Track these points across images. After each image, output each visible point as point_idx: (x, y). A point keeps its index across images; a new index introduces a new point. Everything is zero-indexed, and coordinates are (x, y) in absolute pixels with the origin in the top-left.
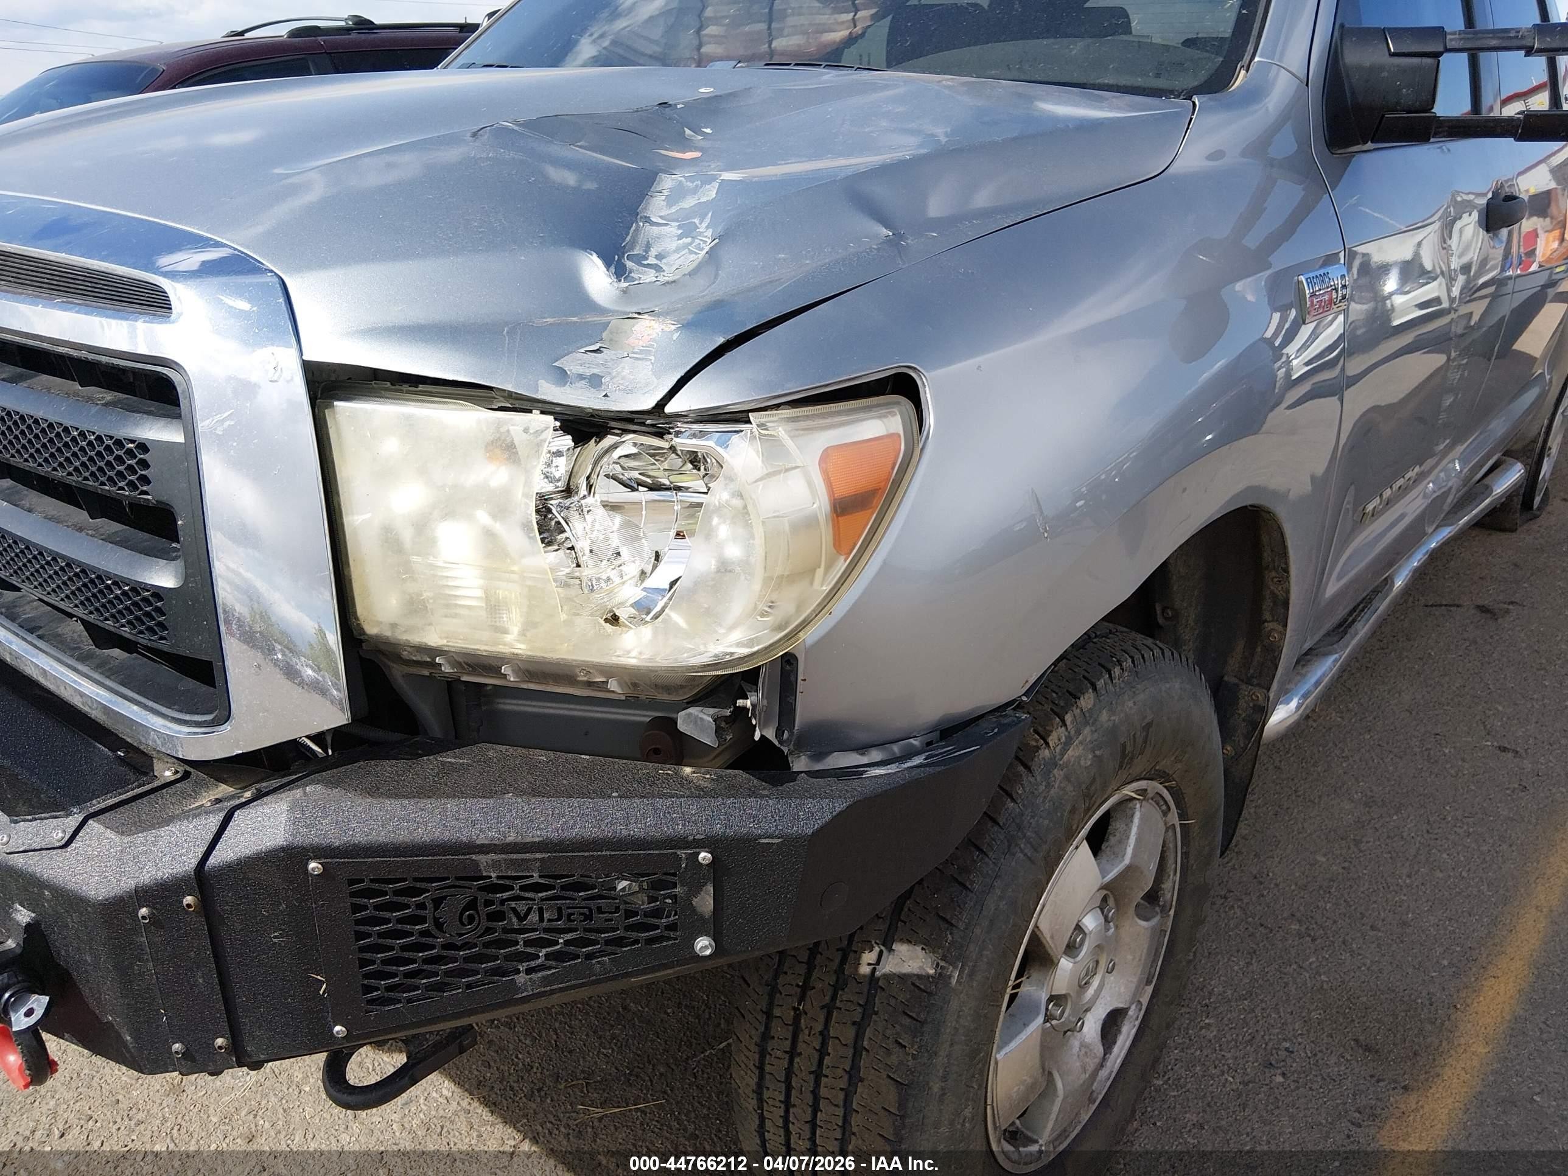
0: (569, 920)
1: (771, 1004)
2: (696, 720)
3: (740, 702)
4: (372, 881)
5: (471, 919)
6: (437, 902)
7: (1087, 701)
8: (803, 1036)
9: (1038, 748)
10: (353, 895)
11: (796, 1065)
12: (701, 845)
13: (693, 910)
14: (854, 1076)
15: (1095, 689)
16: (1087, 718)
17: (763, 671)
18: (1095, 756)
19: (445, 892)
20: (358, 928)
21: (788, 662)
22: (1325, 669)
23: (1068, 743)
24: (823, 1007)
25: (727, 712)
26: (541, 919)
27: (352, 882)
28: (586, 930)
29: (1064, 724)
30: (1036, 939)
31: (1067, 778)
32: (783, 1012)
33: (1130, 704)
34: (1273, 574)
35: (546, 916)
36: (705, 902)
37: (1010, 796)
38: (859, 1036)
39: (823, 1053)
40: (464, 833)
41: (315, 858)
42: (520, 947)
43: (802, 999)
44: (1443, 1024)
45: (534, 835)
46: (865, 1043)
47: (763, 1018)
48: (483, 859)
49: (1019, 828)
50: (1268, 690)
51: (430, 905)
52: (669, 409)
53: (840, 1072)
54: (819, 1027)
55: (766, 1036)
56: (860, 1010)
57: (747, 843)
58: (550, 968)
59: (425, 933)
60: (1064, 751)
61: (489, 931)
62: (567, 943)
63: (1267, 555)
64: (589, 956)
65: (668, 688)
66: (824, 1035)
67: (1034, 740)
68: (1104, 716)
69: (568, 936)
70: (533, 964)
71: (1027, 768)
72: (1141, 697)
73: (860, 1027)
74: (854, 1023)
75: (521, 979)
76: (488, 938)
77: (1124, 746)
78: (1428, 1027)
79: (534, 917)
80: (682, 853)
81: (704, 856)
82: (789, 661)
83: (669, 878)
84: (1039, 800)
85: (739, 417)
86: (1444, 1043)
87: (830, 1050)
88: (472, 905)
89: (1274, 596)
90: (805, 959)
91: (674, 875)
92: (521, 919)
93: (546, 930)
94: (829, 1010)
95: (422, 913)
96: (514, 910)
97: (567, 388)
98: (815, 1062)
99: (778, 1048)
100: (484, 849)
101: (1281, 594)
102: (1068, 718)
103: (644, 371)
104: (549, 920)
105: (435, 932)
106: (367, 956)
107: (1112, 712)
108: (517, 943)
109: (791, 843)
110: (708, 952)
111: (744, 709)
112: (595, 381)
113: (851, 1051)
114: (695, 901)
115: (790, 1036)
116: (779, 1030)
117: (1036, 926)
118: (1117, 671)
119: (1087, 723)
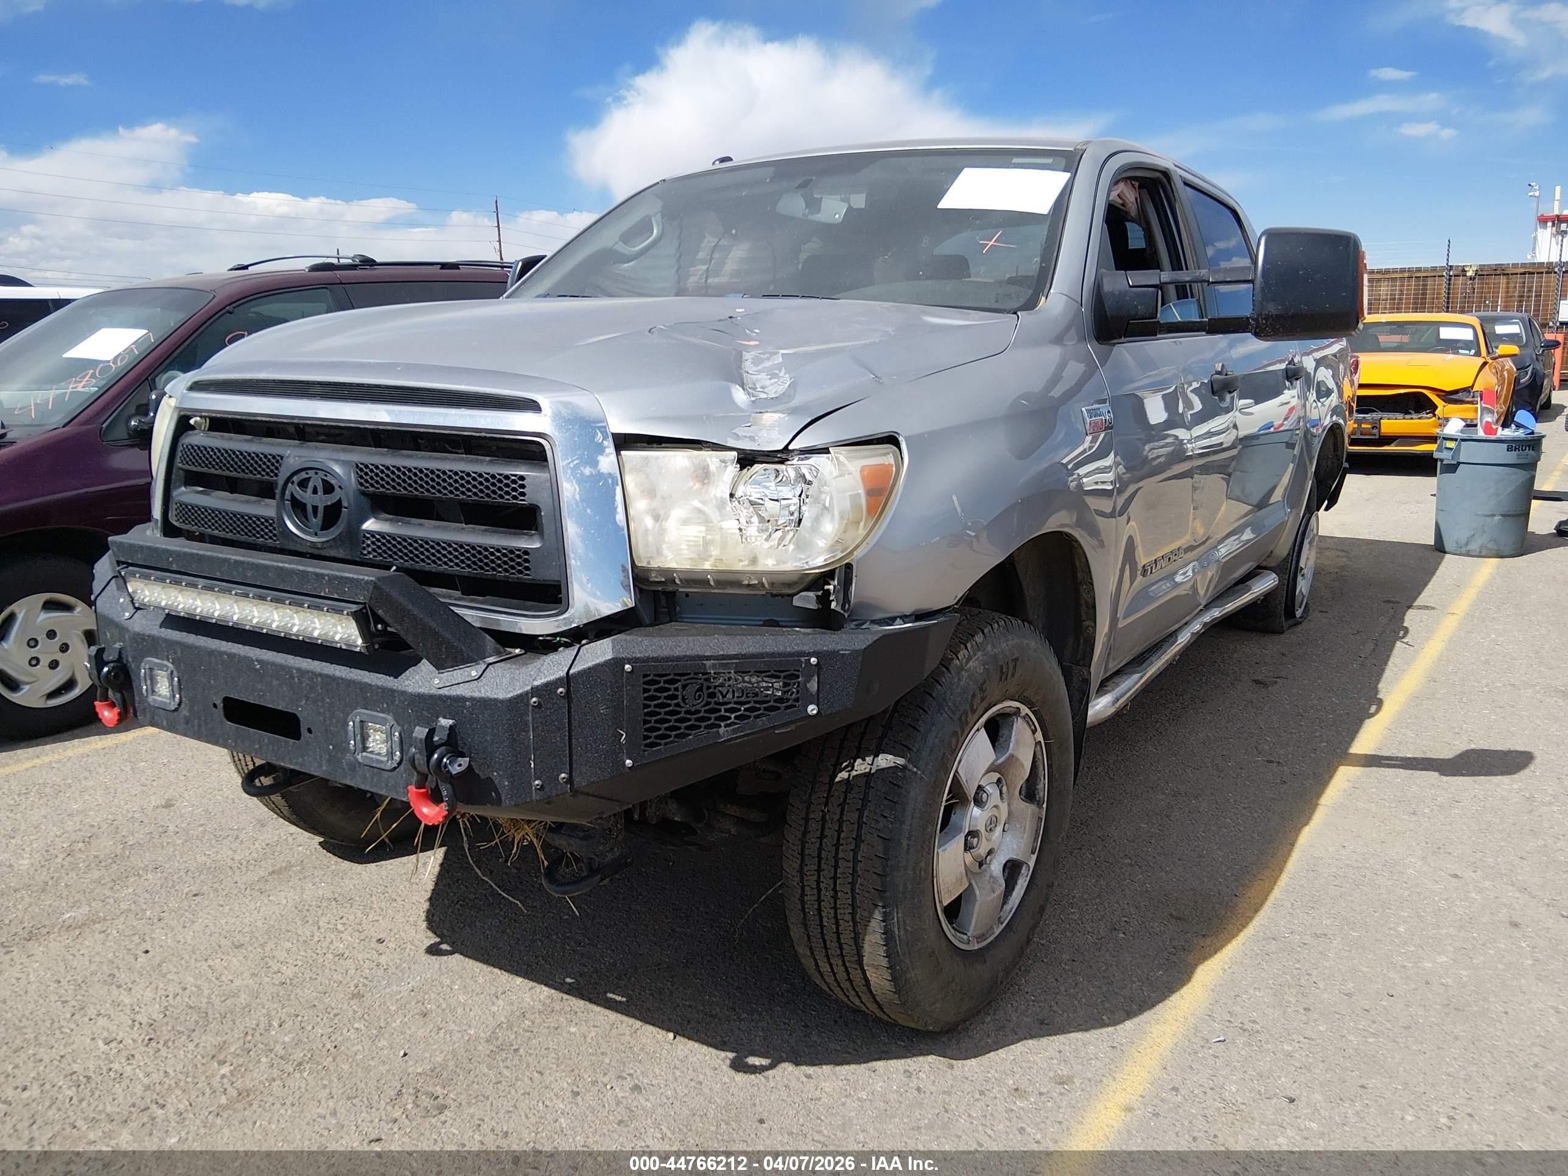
0: (747, 697)
1: (807, 814)
2: (805, 598)
3: (826, 587)
4: (655, 675)
5: (700, 696)
6: (684, 687)
7: (979, 638)
8: (829, 824)
9: (953, 659)
10: (645, 683)
11: (824, 844)
12: (811, 655)
13: (807, 689)
14: (858, 840)
15: (983, 633)
16: (978, 647)
17: (837, 571)
18: (985, 668)
19: (688, 682)
20: (646, 702)
21: (849, 568)
22: (1132, 684)
23: (969, 659)
24: (839, 805)
25: (820, 593)
26: (733, 697)
27: (645, 676)
28: (755, 702)
29: (967, 648)
30: (956, 781)
31: (969, 677)
32: (816, 815)
33: (1005, 645)
34: (1085, 587)
35: (736, 695)
36: (813, 686)
37: (938, 682)
38: (861, 817)
39: (840, 831)
40: (698, 650)
41: (629, 663)
42: (723, 713)
43: (826, 805)
44: (1227, 903)
45: (732, 652)
46: (864, 820)
47: (803, 822)
48: (708, 663)
49: (944, 699)
50: (1090, 668)
51: (680, 689)
52: (791, 447)
53: (850, 840)
54: (837, 817)
55: (805, 833)
56: (860, 801)
57: (834, 654)
58: (737, 724)
59: (677, 705)
60: (967, 662)
61: (709, 703)
62: (746, 710)
63: (1080, 575)
64: (756, 717)
65: (789, 585)
66: (840, 821)
67: (950, 655)
68: (989, 648)
69: (746, 706)
70: (729, 722)
71: (947, 669)
72: (1010, 643)
73: (861, 811)
74: (858, 810)
75: (722, 730)
76: (707, 708)
77: (1002, 666)
78: (1218, 906)
79: (730, 696)
80: (803, 659)
81: (813, 660)
82: (849, 566)
83: (796, 673)
84: (955, 687)
85: (825, 451)
86: (1229, 913)
87: (844, 829)
88: (700, 689)
89: (1086, 602)
90: (827, 781)
91: (799, 671)
92: (724, 697)
93: (736, 703)
94: (842, 806)
95: (676, 693)
96: (720, 692)
97: (740, 441)
98: (835, 838)
99: (813, 838)
100: (708, 658)
101: (1090, 601)
102: (969, 645)
103: (774, 434)
104: (738, 697)
105: (682, 705)
106: (648, 718)
107: (994, 646)
108: (720, 710)
109: (855, 653)
110: (815, 712)
111: (828, 590)
112: (752, 439)
113: (856, 826)
114: (808, 685)
115: (820, 828)
116: (814, 826)
117: (956, 771)
118: (996, 626)
119: (979, 650)
